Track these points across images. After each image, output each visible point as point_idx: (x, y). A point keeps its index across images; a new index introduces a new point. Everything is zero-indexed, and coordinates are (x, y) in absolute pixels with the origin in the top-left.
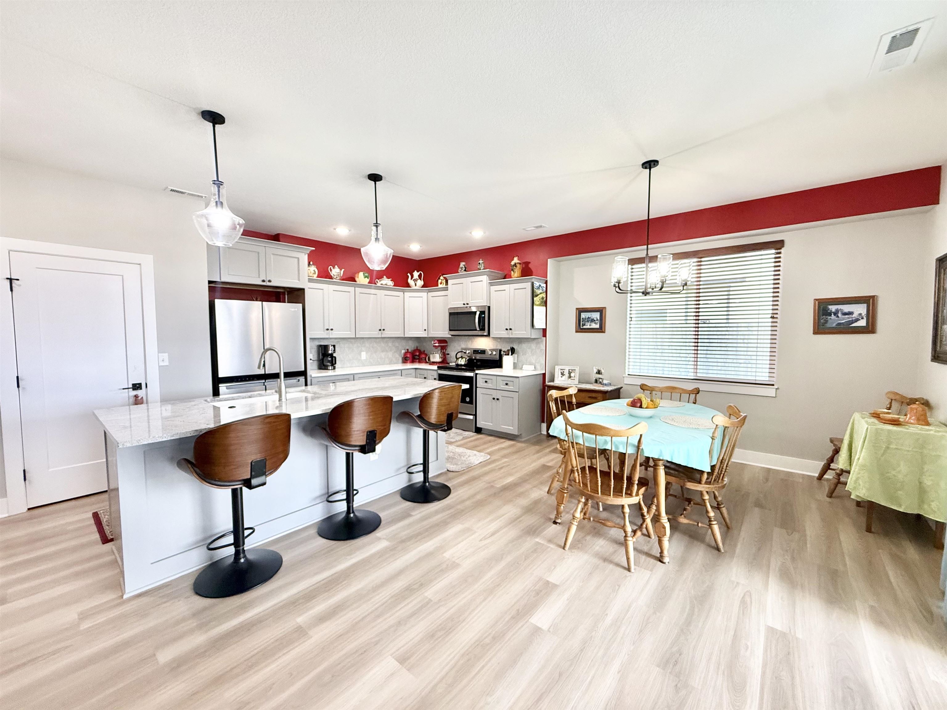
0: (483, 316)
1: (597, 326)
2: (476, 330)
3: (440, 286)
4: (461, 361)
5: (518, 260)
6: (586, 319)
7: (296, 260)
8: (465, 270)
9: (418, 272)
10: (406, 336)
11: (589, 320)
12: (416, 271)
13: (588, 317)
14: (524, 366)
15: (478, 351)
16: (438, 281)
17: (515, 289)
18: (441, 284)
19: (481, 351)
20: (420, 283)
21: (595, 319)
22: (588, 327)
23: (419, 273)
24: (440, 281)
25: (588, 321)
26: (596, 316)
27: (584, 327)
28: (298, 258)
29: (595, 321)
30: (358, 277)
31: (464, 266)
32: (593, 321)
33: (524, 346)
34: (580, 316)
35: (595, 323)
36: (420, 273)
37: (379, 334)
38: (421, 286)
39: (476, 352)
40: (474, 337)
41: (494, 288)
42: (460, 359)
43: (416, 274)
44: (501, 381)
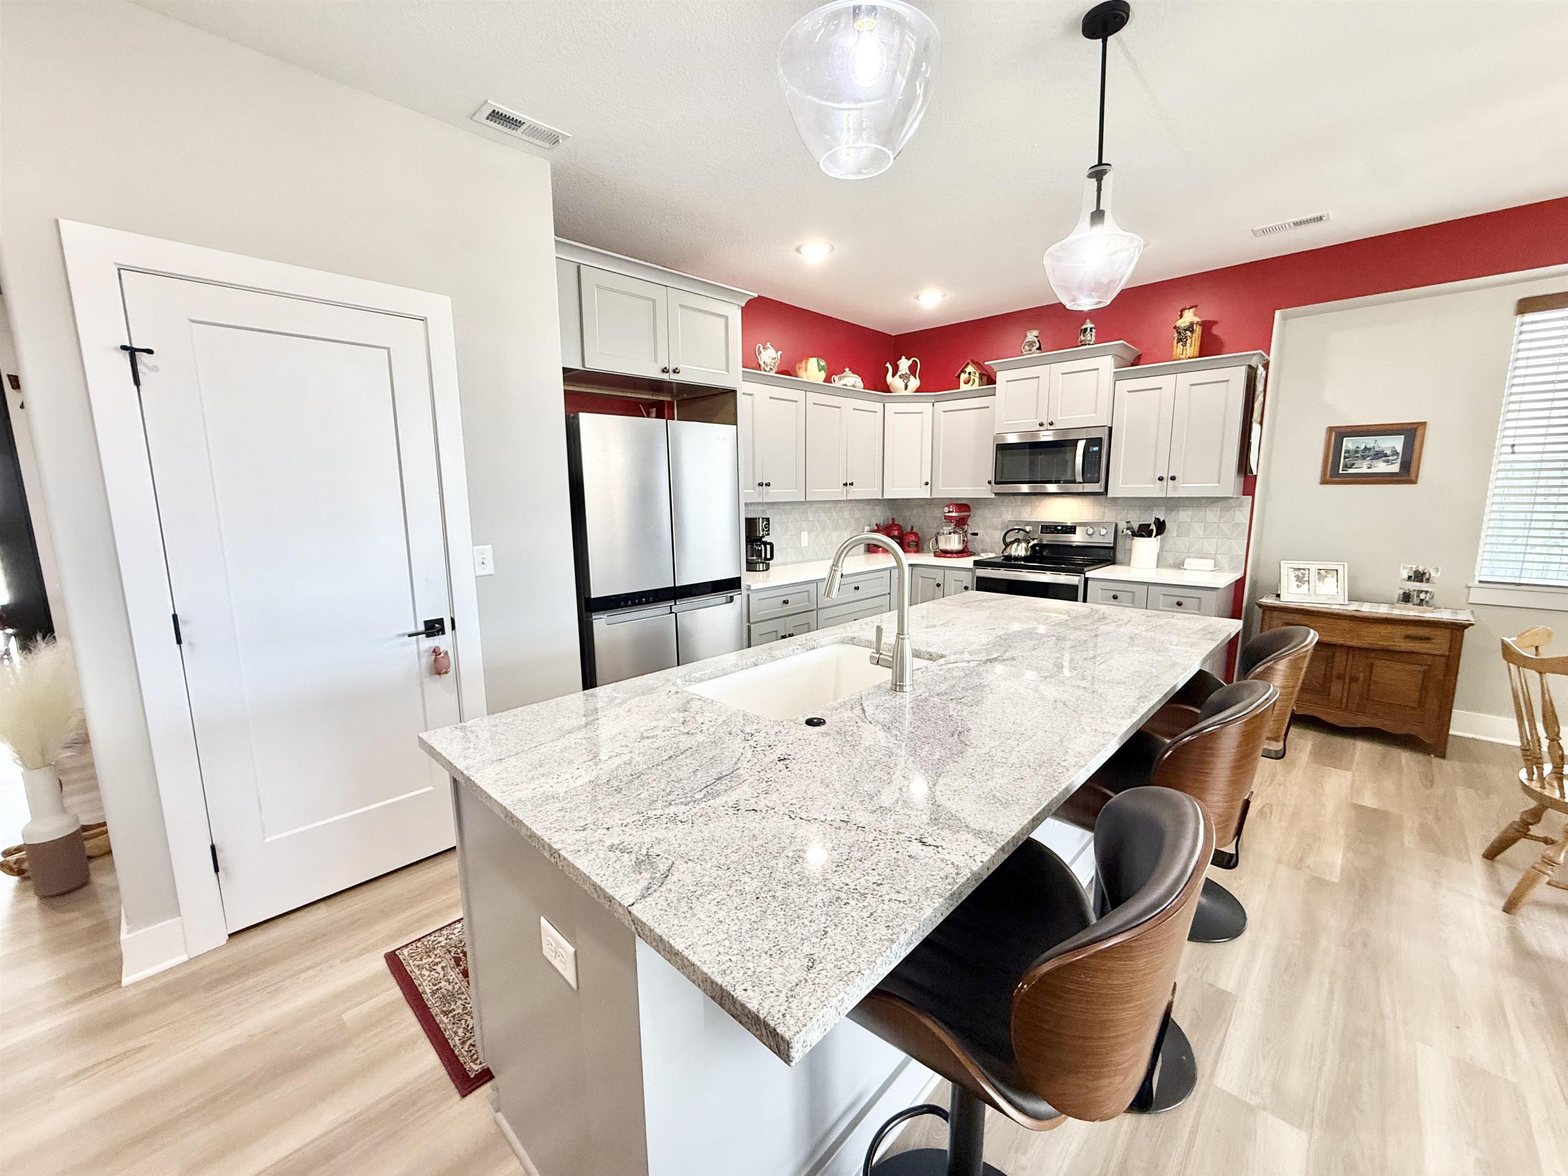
0: (1096, 449)
1: (1395, 468)
2: (1074, 482)
3: (963, 387)
4: (1016, 550)
5: (1195, 315)
6: (1357, 452)
7: (722, 321)
8: (1039, 348)
9: (908, 358)
10: (886, 497)
11: (1367, 453)
12: (903, 357)
13: (1366, 448)
14: (1187, 561)
15: (1056, 527)
16: (959, 376)
17: (1192, 385)
18: (967, 382)
19: (1062, 527)
20: (914, 382)
21: (1389, 452)
22: (1364, 470)
23: (910, 362)
24: (963, 377)
25: (1364, 458)
26: (1397, 443)
27: (1351, 471)
28: (726, 318)
29: (1386, 455)
30: (806, 370)
31: (1036, 340)
32: (1379, 455)
33: (1184, 515)
34: (1339, 445)
35: (1387, 461)
36: (915, 362)
37: (842, 493)
38: (914, 390)
39: (1049, 528)
40: (1039, 497)
41: (1124, 386)
42: (1015, 545)
43: (904, 364)
44: (1162, 597)
